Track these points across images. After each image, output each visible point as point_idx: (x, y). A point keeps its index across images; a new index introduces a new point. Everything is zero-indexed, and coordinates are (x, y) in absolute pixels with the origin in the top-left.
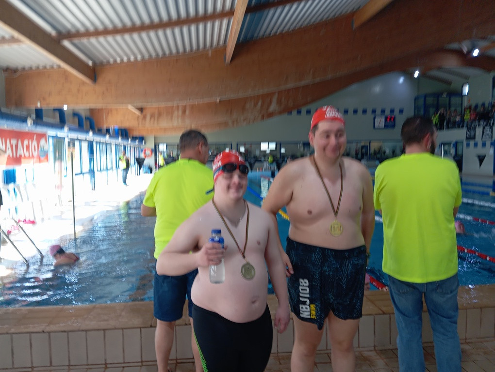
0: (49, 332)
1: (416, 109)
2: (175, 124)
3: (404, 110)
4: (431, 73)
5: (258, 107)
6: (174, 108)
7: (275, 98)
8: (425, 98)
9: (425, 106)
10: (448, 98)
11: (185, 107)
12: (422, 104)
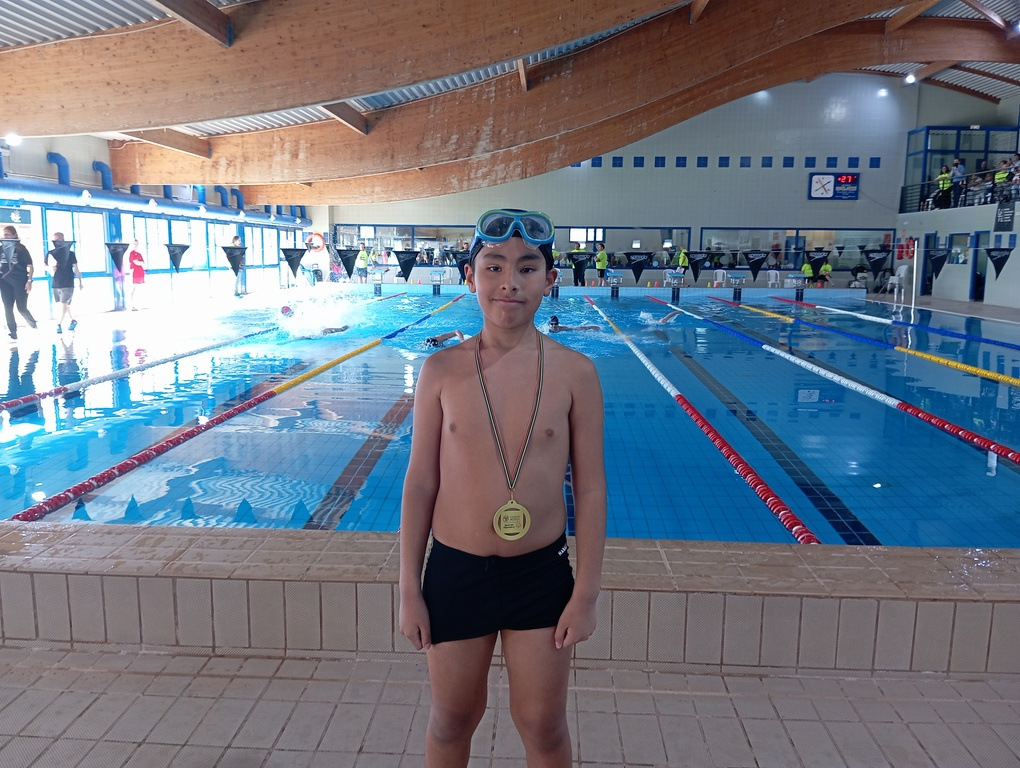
1: (911, 158)
2: (278, 179)
3: (881, 160)
4: (944, 77)
5: (451, 147)
6: (275, 145)
7: (487, 130)
8: (927, 134)
9: (927, 151)
10: (984, 132)
11: (297, 142)
12: (921, 147)
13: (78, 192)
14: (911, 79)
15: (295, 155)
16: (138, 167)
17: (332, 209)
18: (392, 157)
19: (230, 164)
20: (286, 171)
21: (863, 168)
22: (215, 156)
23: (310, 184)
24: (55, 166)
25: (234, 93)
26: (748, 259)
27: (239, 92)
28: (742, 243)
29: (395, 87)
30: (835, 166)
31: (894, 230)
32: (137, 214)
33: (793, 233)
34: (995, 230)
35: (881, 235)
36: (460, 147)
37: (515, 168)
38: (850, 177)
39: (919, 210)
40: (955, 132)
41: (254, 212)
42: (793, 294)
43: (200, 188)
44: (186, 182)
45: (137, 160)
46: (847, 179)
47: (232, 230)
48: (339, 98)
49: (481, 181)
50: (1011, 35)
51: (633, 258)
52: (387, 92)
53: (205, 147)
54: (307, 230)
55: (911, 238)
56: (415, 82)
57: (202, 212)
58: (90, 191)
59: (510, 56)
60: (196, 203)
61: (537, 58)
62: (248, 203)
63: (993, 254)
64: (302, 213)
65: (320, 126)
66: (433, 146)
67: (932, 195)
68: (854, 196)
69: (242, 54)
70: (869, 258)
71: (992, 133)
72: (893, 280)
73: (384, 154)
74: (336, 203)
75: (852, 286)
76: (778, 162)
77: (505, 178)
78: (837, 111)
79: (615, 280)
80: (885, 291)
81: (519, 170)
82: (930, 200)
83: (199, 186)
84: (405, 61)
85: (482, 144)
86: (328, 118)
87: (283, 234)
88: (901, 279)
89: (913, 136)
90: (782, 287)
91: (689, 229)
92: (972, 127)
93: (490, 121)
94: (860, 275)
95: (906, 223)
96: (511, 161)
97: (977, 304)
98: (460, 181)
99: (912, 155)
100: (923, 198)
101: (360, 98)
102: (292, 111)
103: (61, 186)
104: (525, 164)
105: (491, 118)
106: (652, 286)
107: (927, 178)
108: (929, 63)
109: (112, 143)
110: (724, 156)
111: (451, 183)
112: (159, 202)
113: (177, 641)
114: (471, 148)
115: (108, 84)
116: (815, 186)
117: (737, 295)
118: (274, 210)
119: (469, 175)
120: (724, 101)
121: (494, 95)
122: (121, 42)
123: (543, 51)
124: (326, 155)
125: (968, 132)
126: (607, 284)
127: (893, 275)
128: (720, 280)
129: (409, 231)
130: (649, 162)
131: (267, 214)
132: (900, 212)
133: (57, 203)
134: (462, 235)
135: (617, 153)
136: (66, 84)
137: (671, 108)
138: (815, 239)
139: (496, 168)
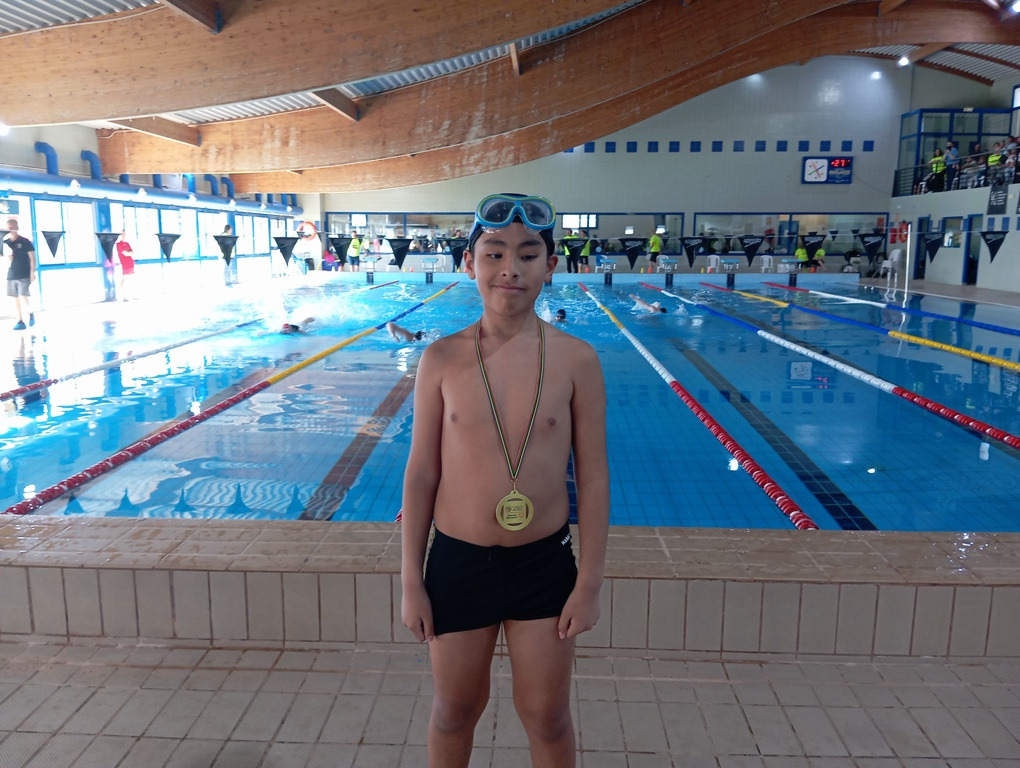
1: (905, 142)
2: (268, 166)
3: (875, 144)
4: (938, 59)
5: (443, 133)
6: (265, 133)
7: (479, 115)
8: (921, 117)
9: (920, 134)
10: (977, 115)
11: (287, 130)
12: (915, 131)
13: (67, 182)
14: (904, 62)
15: (285, 143)
16: (127, 155)
17: (323, 197)
18: (384, 144)
19: (220, 151)
20: (277, 158)
21: (857, 151)
22: (205, 143)
23: (300, 172)
24: (43, 156)
25: (223, 79)
26: (743, 244)
27: (228, 79)
28: (735, 228)
29: (386, 72)
30: (829, 149)
31: (888, 214)
32: (127, 204)
33: (786, 218)
34: (989, 213)
35: (874, 219)
36: (452, 133)
37: (508, 153)
38: (843, 161)
39: (912, 194)
40: (948, 115)
41: (244, 201)
42: (786, 279)
43: (190, 177)
44: (176, 171)
45: (126, 149)
46: (840, 163)
47: (223, 219)
48: (329, 84)
49: (472, 168)
50: (1005, 16)
51: (627, 244)
52: (377, 78)
53: (194, 135)
54: (298, 218)
55: (904, 222)
56: (406, 67)
57: (192, 201)
58: (80, 181)
59: (502, 40)
60: (186, 192)
61: (529, 42)
62: (239, 192)
63: (988, 237)
64: (293, 202)
65: (310, 112)
66: (425, 132)
67: (925, 179)
68: (848, 180)
69: (232, 40)
70: (864, 243)
71: (985, 115)
72: (887, 264)
73: (375, 141)
74: (327, 191)
75: (846, 270)
76: (771, 146)
77: (497, 164)
78: (830, 94)
79: (608, 267)
80: (878, 275)
81: (511, 156)
82: (923, 184)
83: (188, 174)
84: (397, 45)
85: (475, 129)
86: (319, 105)
87: (274, 222)
88: (893, 263)
89: (906, 119)
90: (776, 272)
91: (682, 214)
92: (965, 110)
93: (482, 106)
94: (853, 259)
95: (899, 207)
96: (503, 147)
97: (970, 288)
98: (453, 168)
99: (905, 138)
100: (917, 181)
101: (350, 84)
102: (282, 98)
103: (50, 176)
104: (517, 150)
105: (482, 104)
106: (645, 272)
107: (920, 160)
108: (922, 45)
109: (101, 133)
110: (718, 140)
111: (443, 170)
112: (149, 191)
113: (175, 635)
114: (464, 134)
115: (96, 72)
116: (808, 170)
117: (731, 281)
118: (264, 198)
119: (461, 162)
120: (717, 85)
121: (485, 80)
122: (109, 30)
123: (535, 35)
124: (317, 142)
125: (961, 115)
126: (600, 271)
127: (886, 259)
128: (713, 265)
129: (401, 219)
130: (642, 147)
131: (258, 203)
132: (894, 196)
133: (46, 194)
134: (454, 222)
135: (610, 138)
136: (54, 72)
137: (663, 92)
138: (809, 223)
139: (488, 154)
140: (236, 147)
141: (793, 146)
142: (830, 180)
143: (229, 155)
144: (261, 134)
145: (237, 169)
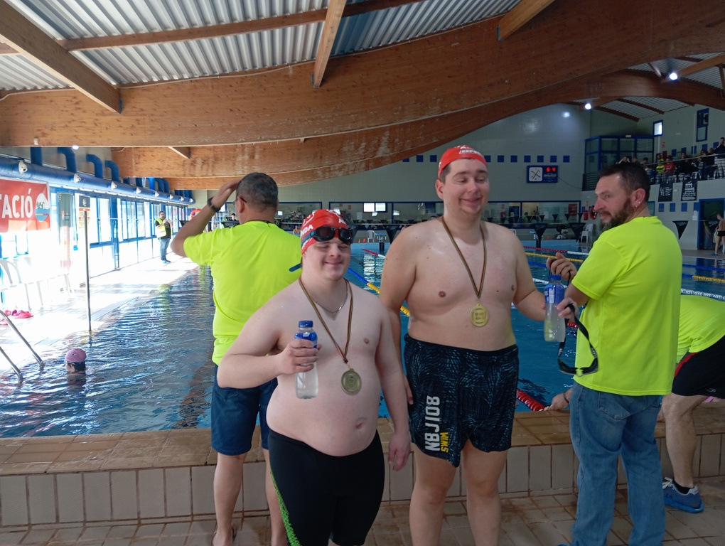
0: (55, 474)
1: (588, 156)
3: (570, 157)
4: (609, 106)
5: (361, 151)
6: (238, 149)
7: (385, 139)
8: (600, 142)
9: (601, 151)
10: (633, 140)
12: (597, 150)
14: (588, 107)
15: (252, 157)
16: (133, 164)
18: (321, 158)
19: (205, 162)
20: (246, 167)
21: (560, 162)
22: (193, 156)
24: (92, 165)
25: (321, 119)
27: (325, 118)
30: (543, 161)
34: (659, 201)
36: (367, 150)
38: (552, 168)
40: (616, 139)
42: (534, 244)
45: (133, 160)
46: (551, 170)
66: (349, 151)
68: (555, 180)
71: (638, 140)
73: (315, 156)
75: (558, 237)
76: (507, 159)
85: (382, 149)
89: (589, 142)
92: (626, 136)
93: (387, 133)
94: (563, 231)
95: (588, 197)
99: (588, 154)
107: (601, 168)
114: (375, 151)
116: (531, 174)
124: (275, 156)
125: (624, 139)
132: (583, 190)
136: (199, 109)
138: (528, 207)
140: (216, 159)
141: (521, 159)
142: (545, 180)
143: (211, 164)
144: (235, 150)
145: (217, 174)
